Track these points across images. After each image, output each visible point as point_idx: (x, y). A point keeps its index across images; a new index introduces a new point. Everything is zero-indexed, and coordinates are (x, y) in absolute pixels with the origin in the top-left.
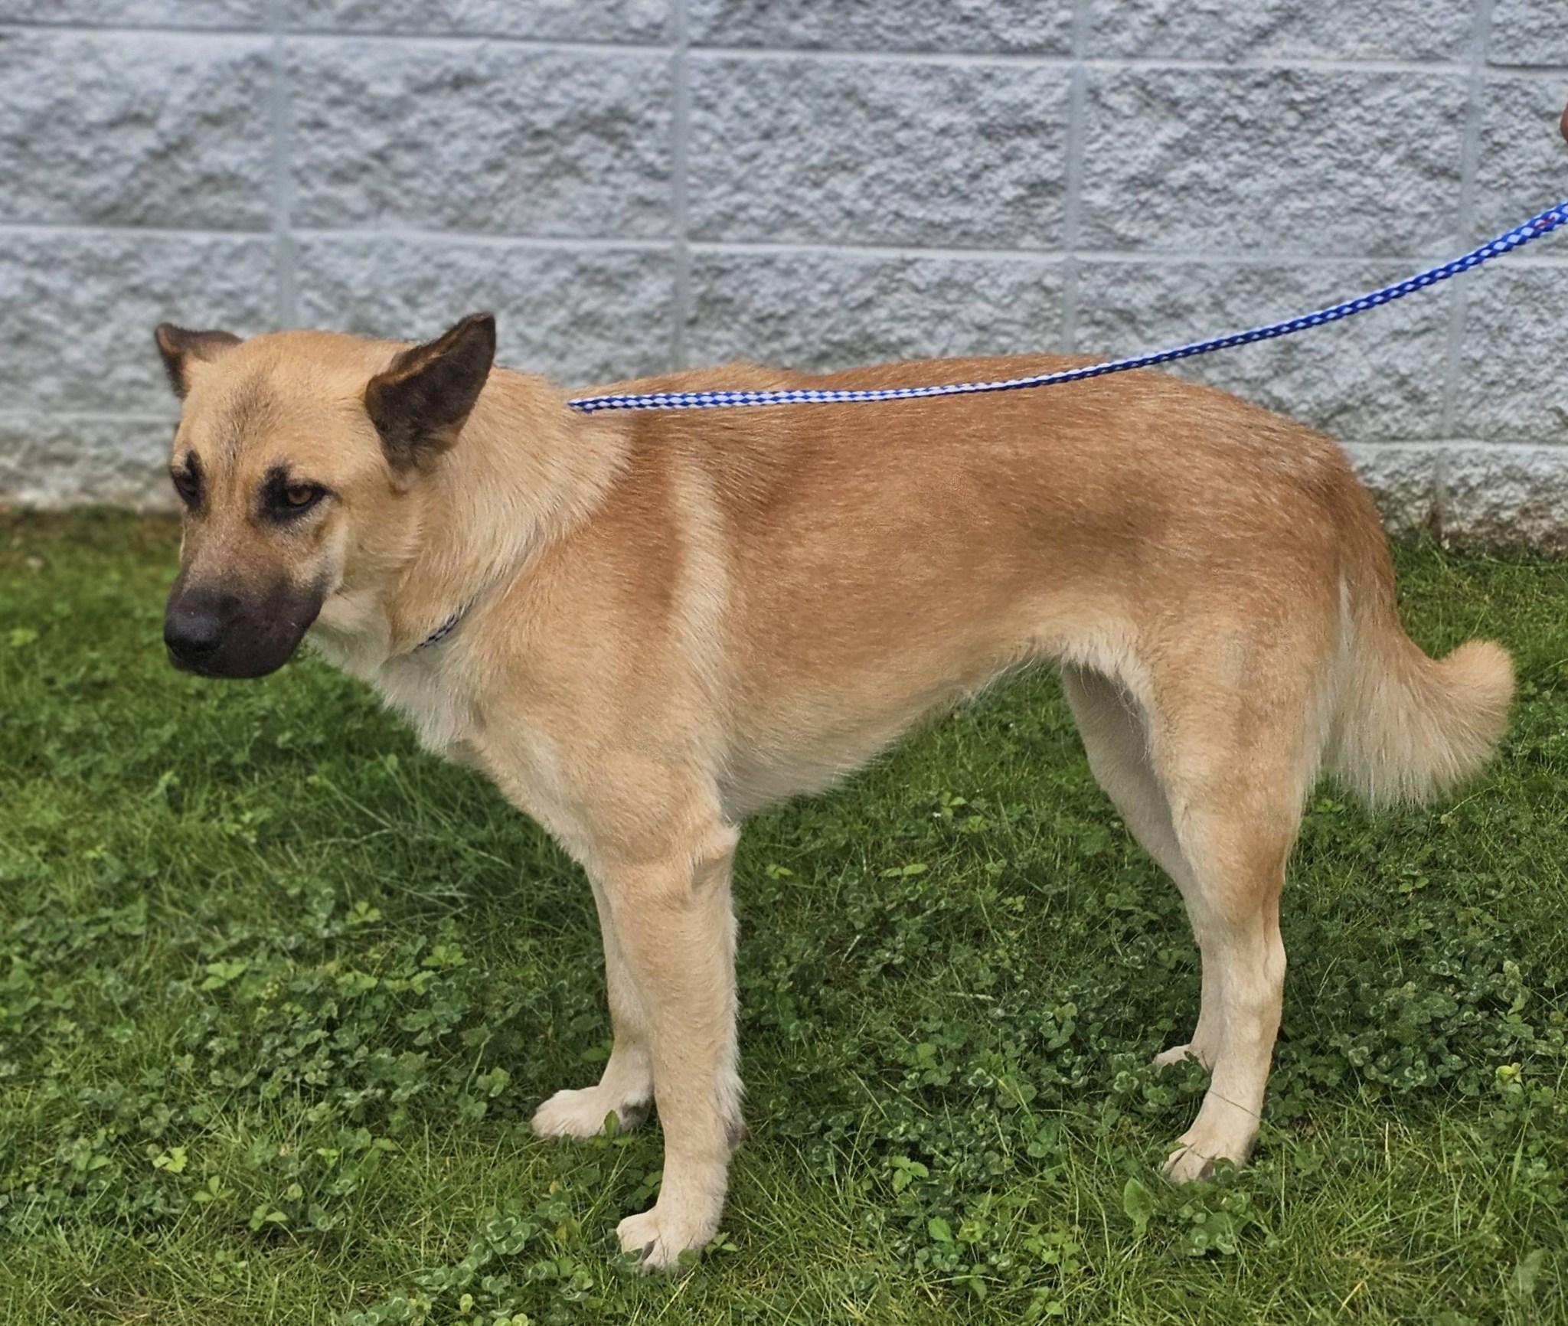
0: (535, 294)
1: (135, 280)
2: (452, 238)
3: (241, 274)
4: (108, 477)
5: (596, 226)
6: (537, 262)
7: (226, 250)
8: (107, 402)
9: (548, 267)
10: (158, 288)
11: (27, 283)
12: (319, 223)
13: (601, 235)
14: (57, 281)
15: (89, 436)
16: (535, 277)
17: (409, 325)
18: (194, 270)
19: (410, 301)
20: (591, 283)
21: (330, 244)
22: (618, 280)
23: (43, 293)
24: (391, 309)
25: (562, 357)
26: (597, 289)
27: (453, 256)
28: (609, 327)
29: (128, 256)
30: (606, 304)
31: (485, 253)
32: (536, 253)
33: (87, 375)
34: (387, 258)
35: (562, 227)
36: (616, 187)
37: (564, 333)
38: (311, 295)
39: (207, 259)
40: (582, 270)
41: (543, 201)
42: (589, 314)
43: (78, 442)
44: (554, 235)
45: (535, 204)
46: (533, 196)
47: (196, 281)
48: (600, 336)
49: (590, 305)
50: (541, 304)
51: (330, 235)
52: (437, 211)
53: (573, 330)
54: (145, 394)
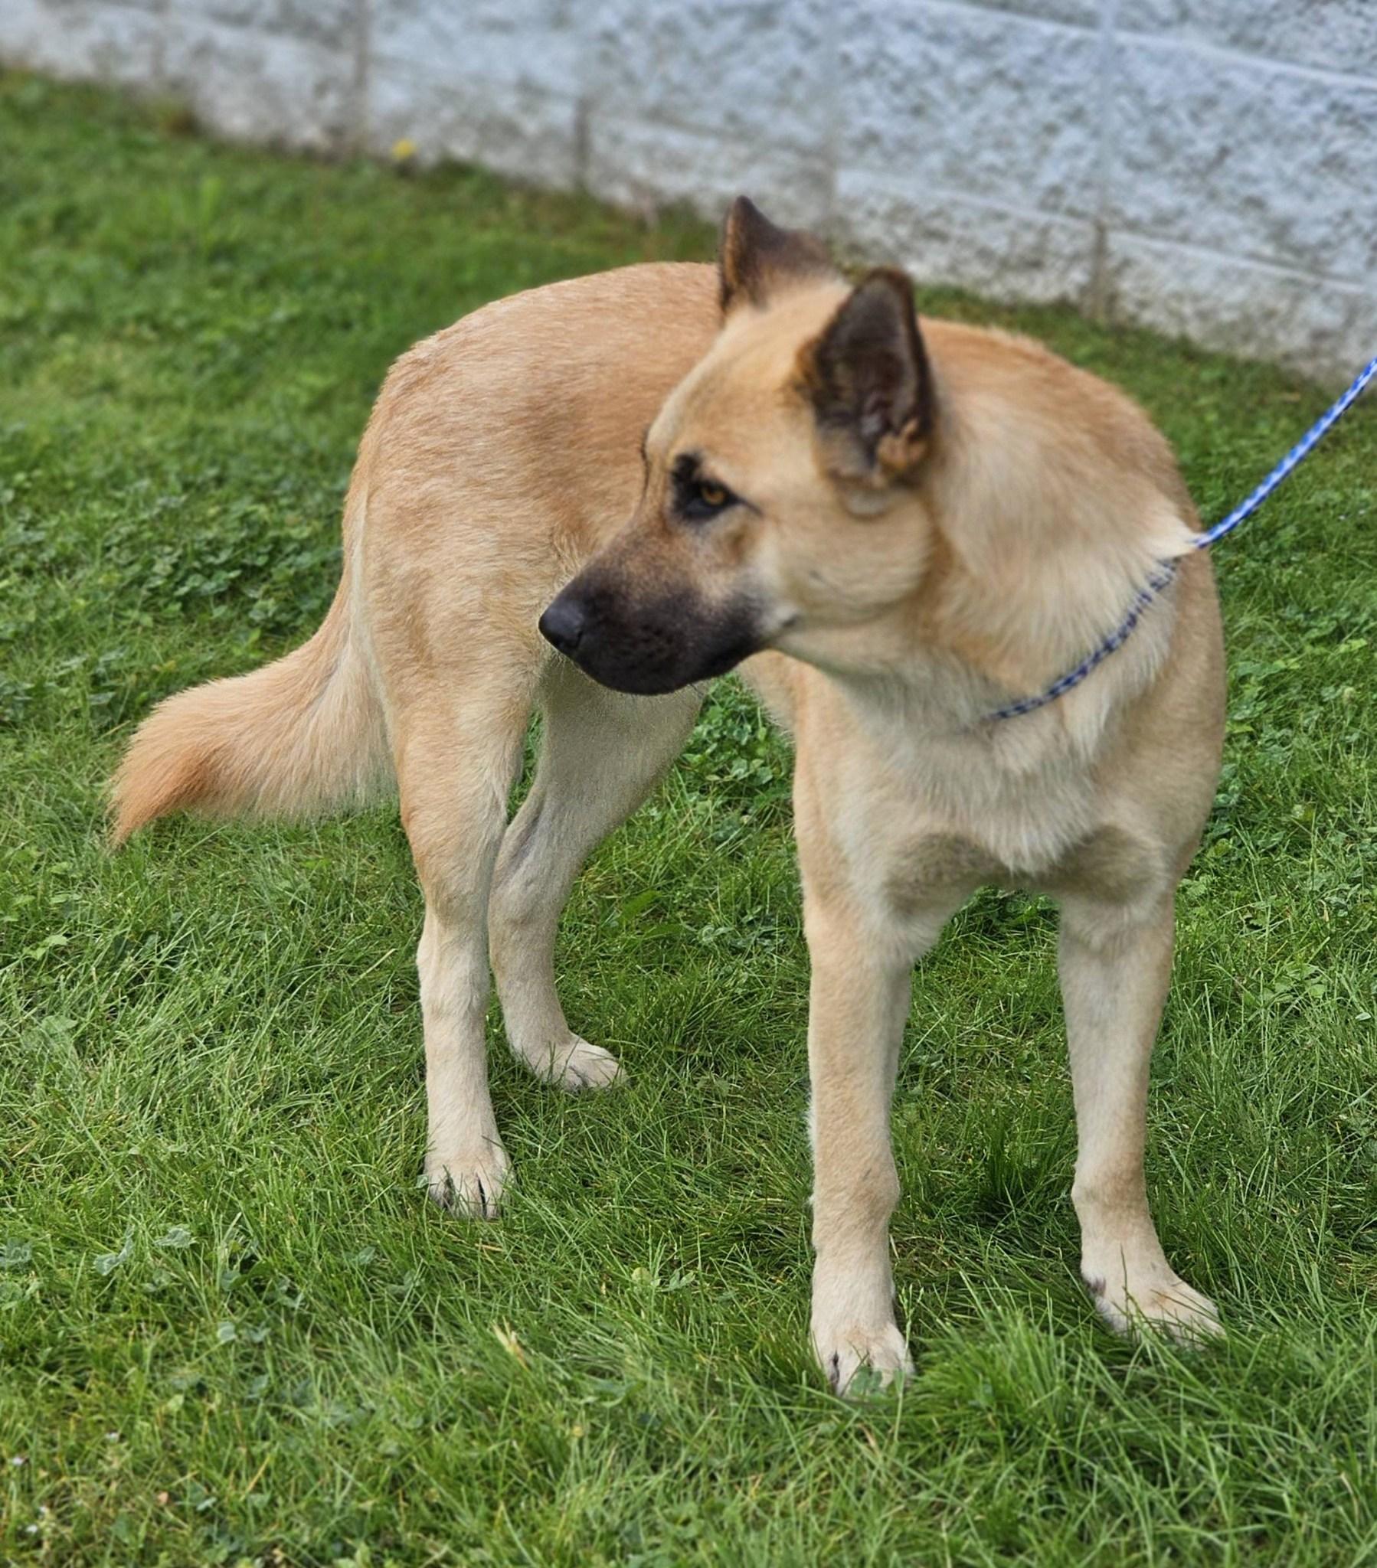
0: (1292, 125)
1: (1000, 64)
2: (1236, 56)
3: (1075, 71)
4: (966, 261)
5: (1349, 60)
6: (1297, 92)
7: (1063, 44)
8: (971, 185)
9: (1305, 100)
10: (1014, 74)
11: (925, 56)
12: (1135, 27)
13: (1351, 71)
14: (944, 56)
15: (959, 215)
16: (1294, 108)
17: (1191, 142)
18: (1038, 61)
19: (1195, 117)
20: (1340, 122)
21: (1141, 48)
22: (1363, 122)
23: (935, 69)
24: (1177, 123)
25: (1310, 196)
26: (1347, 129)
27: (1233, 76)
28: (1353, 172)
29: (996, 39)
30: (1353, 147)
31: (1257, 74)
32: (1297, 81)
33: (957, 154)
34: (1181, 70)
35: (1322, 57)
36: (1369, 20)
37: (1314, 172)
38: (1123, 100)
39: (1050, 50)
40: (1334, 106)
41: (1312, 27)
42: (1336, 156)
43: (950, 220)
44: (1316, 66)
45: (1304, 29)
46: (1302, 20)
47: (1040, 72)
48: (1346, 181)
49: (1338, 145)
50: (1297, 138)
51: (1143, 39)
52: (1223, 25)
53: (1323, 170)
54: (998, 181)
